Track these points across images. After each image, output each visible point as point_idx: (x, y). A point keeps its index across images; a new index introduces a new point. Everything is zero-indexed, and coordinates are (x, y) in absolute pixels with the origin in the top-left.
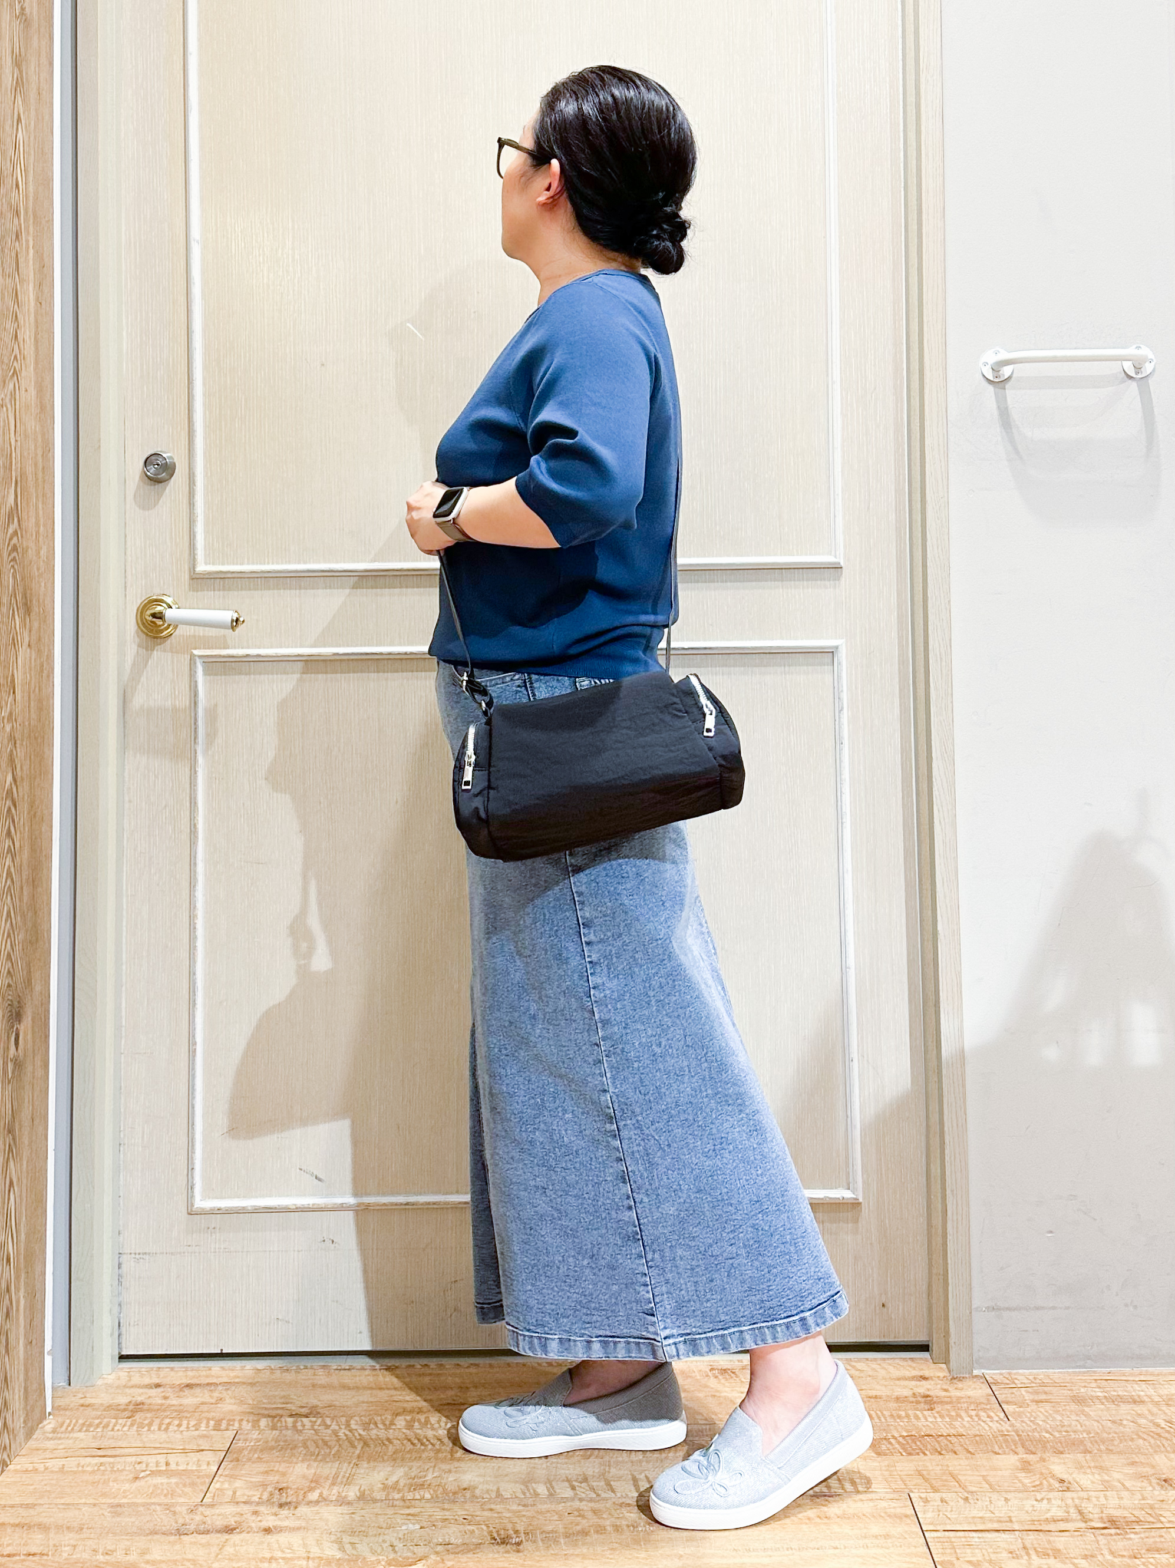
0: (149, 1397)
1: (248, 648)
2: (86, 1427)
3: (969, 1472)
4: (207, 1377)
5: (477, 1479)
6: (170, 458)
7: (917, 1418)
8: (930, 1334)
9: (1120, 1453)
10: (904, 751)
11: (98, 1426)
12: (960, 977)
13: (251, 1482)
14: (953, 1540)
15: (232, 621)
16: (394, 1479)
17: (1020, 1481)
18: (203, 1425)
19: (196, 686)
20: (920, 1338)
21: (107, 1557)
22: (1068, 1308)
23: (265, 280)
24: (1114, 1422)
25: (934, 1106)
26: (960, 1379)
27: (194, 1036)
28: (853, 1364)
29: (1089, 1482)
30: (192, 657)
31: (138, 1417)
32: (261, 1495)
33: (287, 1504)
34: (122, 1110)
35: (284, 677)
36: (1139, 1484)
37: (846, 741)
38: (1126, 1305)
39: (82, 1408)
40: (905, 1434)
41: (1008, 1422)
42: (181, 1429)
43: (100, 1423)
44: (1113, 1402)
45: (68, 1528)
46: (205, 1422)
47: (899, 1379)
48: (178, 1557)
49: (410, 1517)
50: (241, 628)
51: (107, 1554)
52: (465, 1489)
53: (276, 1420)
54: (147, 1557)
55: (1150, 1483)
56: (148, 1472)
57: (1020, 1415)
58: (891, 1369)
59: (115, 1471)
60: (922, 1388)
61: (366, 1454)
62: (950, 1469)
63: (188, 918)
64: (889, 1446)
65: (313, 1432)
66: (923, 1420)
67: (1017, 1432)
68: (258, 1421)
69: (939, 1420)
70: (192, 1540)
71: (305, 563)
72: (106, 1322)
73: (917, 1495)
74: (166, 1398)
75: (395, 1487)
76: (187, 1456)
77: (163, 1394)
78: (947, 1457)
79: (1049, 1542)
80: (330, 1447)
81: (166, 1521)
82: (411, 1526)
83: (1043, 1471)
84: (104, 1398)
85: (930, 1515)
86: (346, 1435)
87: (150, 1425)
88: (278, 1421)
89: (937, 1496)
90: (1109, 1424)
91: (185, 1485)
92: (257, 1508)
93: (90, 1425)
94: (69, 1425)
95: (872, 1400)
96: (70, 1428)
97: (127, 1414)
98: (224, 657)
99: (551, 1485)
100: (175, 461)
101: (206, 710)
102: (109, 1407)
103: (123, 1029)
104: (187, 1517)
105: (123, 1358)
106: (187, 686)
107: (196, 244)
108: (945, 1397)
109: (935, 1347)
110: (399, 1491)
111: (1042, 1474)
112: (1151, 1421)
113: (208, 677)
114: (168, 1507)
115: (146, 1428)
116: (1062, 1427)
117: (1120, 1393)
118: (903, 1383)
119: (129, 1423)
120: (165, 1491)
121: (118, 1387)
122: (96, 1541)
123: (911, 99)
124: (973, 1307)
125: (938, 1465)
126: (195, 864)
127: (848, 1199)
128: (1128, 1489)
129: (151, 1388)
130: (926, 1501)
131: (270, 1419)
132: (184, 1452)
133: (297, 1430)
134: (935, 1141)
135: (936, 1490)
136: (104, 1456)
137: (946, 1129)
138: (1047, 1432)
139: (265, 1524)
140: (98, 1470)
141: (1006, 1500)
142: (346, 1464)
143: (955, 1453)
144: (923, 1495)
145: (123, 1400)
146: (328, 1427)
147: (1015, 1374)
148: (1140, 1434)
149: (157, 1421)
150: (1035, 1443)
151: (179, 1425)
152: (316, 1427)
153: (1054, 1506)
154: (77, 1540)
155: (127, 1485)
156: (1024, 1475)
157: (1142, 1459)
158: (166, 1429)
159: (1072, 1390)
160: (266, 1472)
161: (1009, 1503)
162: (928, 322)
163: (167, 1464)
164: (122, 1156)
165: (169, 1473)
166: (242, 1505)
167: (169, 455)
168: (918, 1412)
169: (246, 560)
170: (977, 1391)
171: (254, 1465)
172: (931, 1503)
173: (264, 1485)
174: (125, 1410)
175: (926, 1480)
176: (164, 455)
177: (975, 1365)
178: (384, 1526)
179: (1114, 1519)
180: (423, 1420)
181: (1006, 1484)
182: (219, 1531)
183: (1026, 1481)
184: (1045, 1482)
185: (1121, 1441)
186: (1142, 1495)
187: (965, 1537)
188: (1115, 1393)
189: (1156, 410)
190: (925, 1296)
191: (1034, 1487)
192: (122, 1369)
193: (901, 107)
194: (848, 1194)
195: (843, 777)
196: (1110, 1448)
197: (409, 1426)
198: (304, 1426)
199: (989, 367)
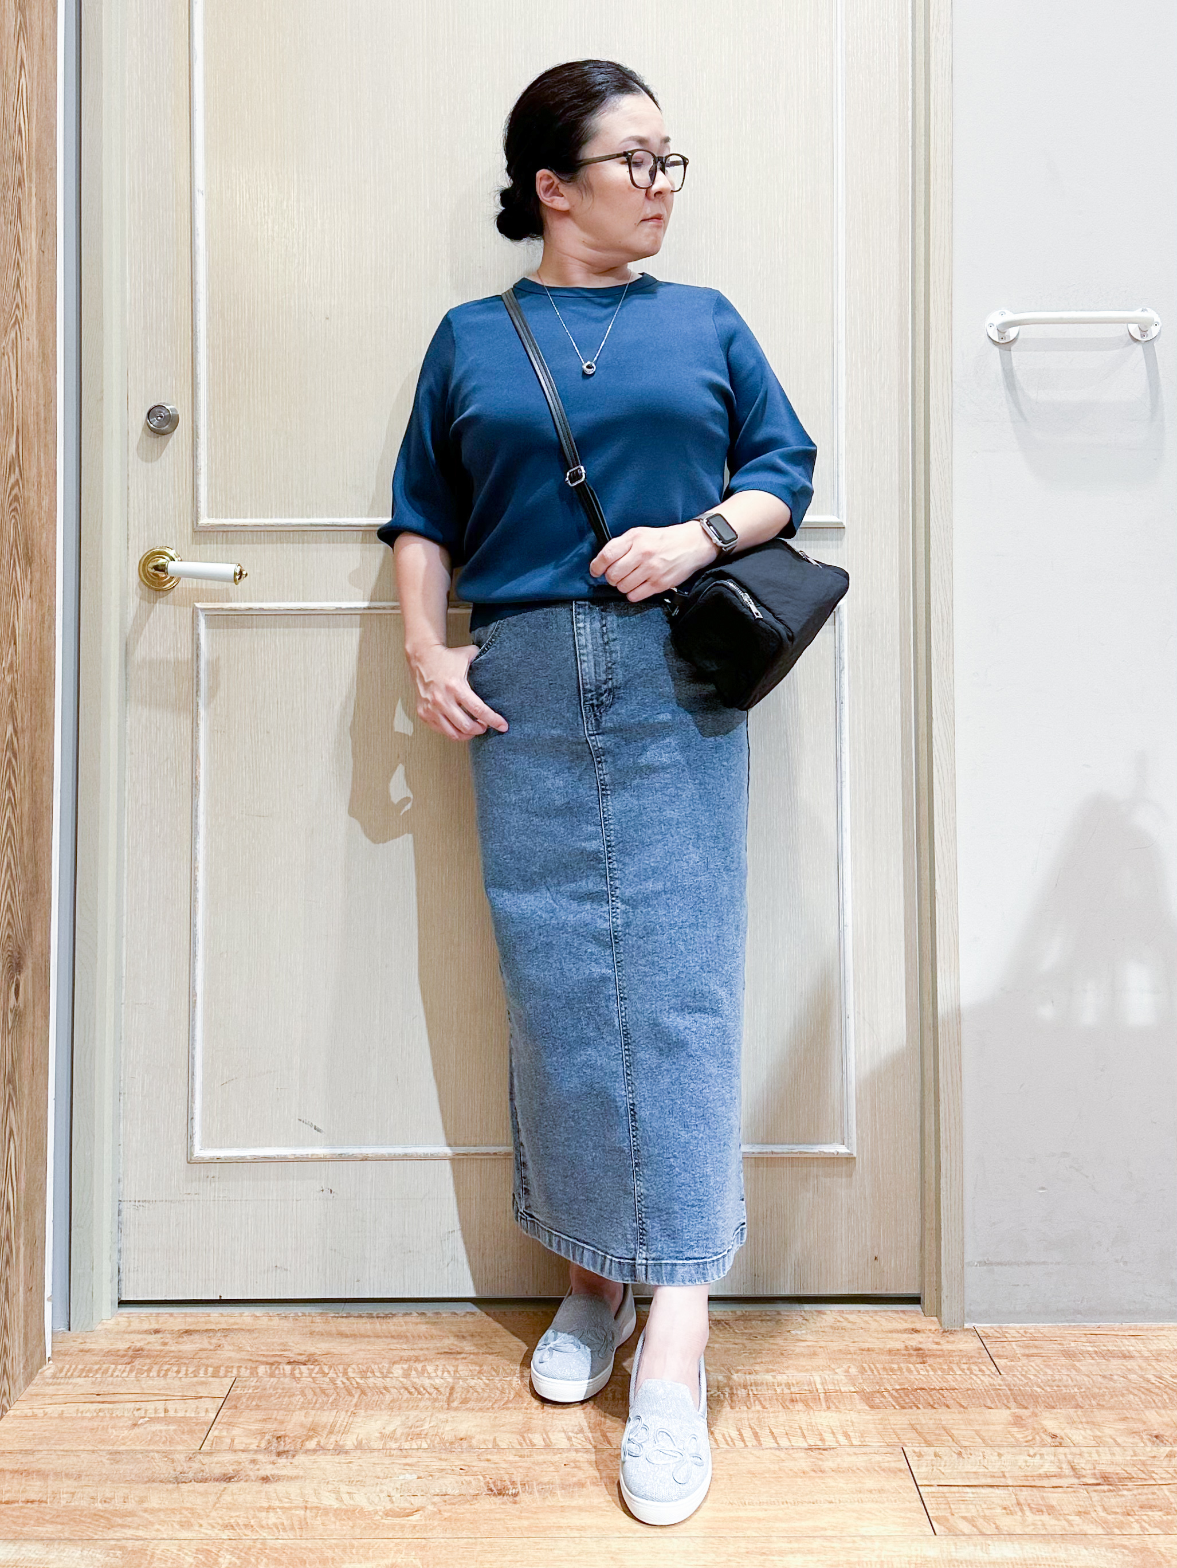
0: (149, 1343)
1: (251, 601)
2: (86, 1372)
3: (963, 1427)
4: (206, 1323)
5: (473, 1429)
6: (173, 410)
7: (909, 1371)
8: (922, 1286)
9: (1112, 1408)
10: (904, 712)
11: (97, 1371)
12: (957, 936)
13: (250, 1430)
14: (947, 1495)
15: (235, 574)
16: (390, 1429)
17: (1012, 1435)
18: (202, 1373)
19: (198, 639)
20: (912, 1291)
21: (106, 1505)
22: (1059, 1263)
23: (270, 233)
24: (1104, 1377)
25: (929, 1062)
26: (952, 1332)
27: (194, 988)
28: (847, 1316)
29: (1081, 1438)
30: (195, 611)
31: (137, 1363)
32: (259, 1443)
33: (284, 1452)
34: (123, 1060)
35: (287, 631)
36: (1131, 1440)
37: (846, 701)
38: (1117, 1261)
39: (81, 1354)
40: (898, 1387)
41: (1000, 1376)
42: (180, 1375)
43: (100, 1369)
44: (1103, 1357)
45: (67, 1475)
46: (203, 1369)
47: (891, 1332)
48: (176, 1506)
49: (407, 1467)
50: (244, 580)
51: (105, 1502)
52: (461, 1439)
53: (274, 1367)
54: (145, 1505)
55: (1142, 1438)
56: (147, 1419)
57: (1012, 1368)
58: (883, 1321)
59: (114, 1418)
60: (914, 1341)
61: (363, 1403)
62: (943, 1423)
63: (189, 870)
64: (882, 1399)
65: (310, 1379)
66: (915, 1373)
67: (1008, 1386)
68: (256, 1368)
69: (931, 1373)
70: (191, 1488)
71: (308, 517)
72: (106, 1269)
73: (910, 1449)
74: (165, 1344)
75: (392, 1436)
76: (186, 1403)
77: (162, 1340)
78: (940, 1410)
79: (1043, 1498)
80: (327, 1395)
81: (163, 1468)
82: (407, 1475)
83: (1036, 1426)
84: (103, 1344)
85: (924, 1469)
86: (343, 1383)
87: (149, 1370)
88: (276, 1368)
89: (931, 1450)
90: (1100, 1379)
91: (183, 1433)
92: (255, 1457)
93: (90, 1371)
94: (68, 1371)
95: (864, 1352)
96: (69, 1374)
97: (126, 1359)
98: (226, 610)
99: (547, 1436)
100: (179, 413)
101: (208, 663)
102: (109, 1353)
103: (124, 979)
104: (185, 1464)
105: (122, 1303)
106: (190, 640)
107: (201, 195)
108: (937, 1350)
109: (927, 1300)
110: (396, 1440)
111: (1034, 1429)
112: (1142, 1377)
113: (211, 630)
114: (166, 1455)
115: (145, 1374)
116: (1054, 1381)
117: (1110, 1348)
118: (895, 1335)
119: (128, 1369)
120: (164, 1439)
121: (117, 1333)
122: (94, 1489)
123: (921, 58)
124: (966, 1261)
125: (931, 1419)
126: (196, 816)
127: (842, 1154)
128: (1119, 1445)
129: (151, 1334)
130: (920, 1455)
131: (268, 1367)
132: (184, 1398)
133: (295, 1378)
134: (930, 1098)
135: (929, 1444)
136: (103, 1402)
137: (941, 1086)
138: (1040, 1387)
139: (263, 1473)
140: (97, 1416)
141: (1000, 1455)
142: (344, 1413)
143: (948, 1407)
144: (917, 1450)
145: (122, 1346)
146: (325, 1375)
147: (1006, 1327)
148: (1131, 1389)
149: (156, 1368)
150: (1026, 1397)
151: (178, 1372)
152: (314, 1375)
153: (1046, 1462)
154: (75, 1487)
155: (126, 1432)
156: (1016, 1429)
157: (1132, 1414)
158: (165, 1375)
159: (1062, 1344)
160: (265, 1420)
161: (1003, 1458)
162: (935, 282)
163: (166, 1411)
164: (122, 1105)
165: (167, 1420)
166: (240, 1453)
167: (172, 407)
168: (911, 1366)
169: (249, 514)
170: (969, 1344)
171: (252, 1413)
172: (925, 1458)
173: (262, 1433)
174: (124, 1356)
175: (919, 1434)
176: (167, 407)
177: (966, 1318)
178: (381, 1475)
179: (1107, 1475)
180: (420, 1369)
181: (999, 1439)
182: (217, 1480)
183: (1018, 1436)
184: (1038, 1438)
185: (1112, 1397)
186: (1134, 1452)
187: (958, 1492)
188: (1105, 1348)
189: (1161, 373)
190: (917, 1249)
191: (1027, 1442)
192: (121, 1314)
193: (910, 65)
194: (843, 1149)
195: (843, 736)
196: (1101, 1403)
197: (406, 1375)
198: (301, 1373)
199: (994, 328)
